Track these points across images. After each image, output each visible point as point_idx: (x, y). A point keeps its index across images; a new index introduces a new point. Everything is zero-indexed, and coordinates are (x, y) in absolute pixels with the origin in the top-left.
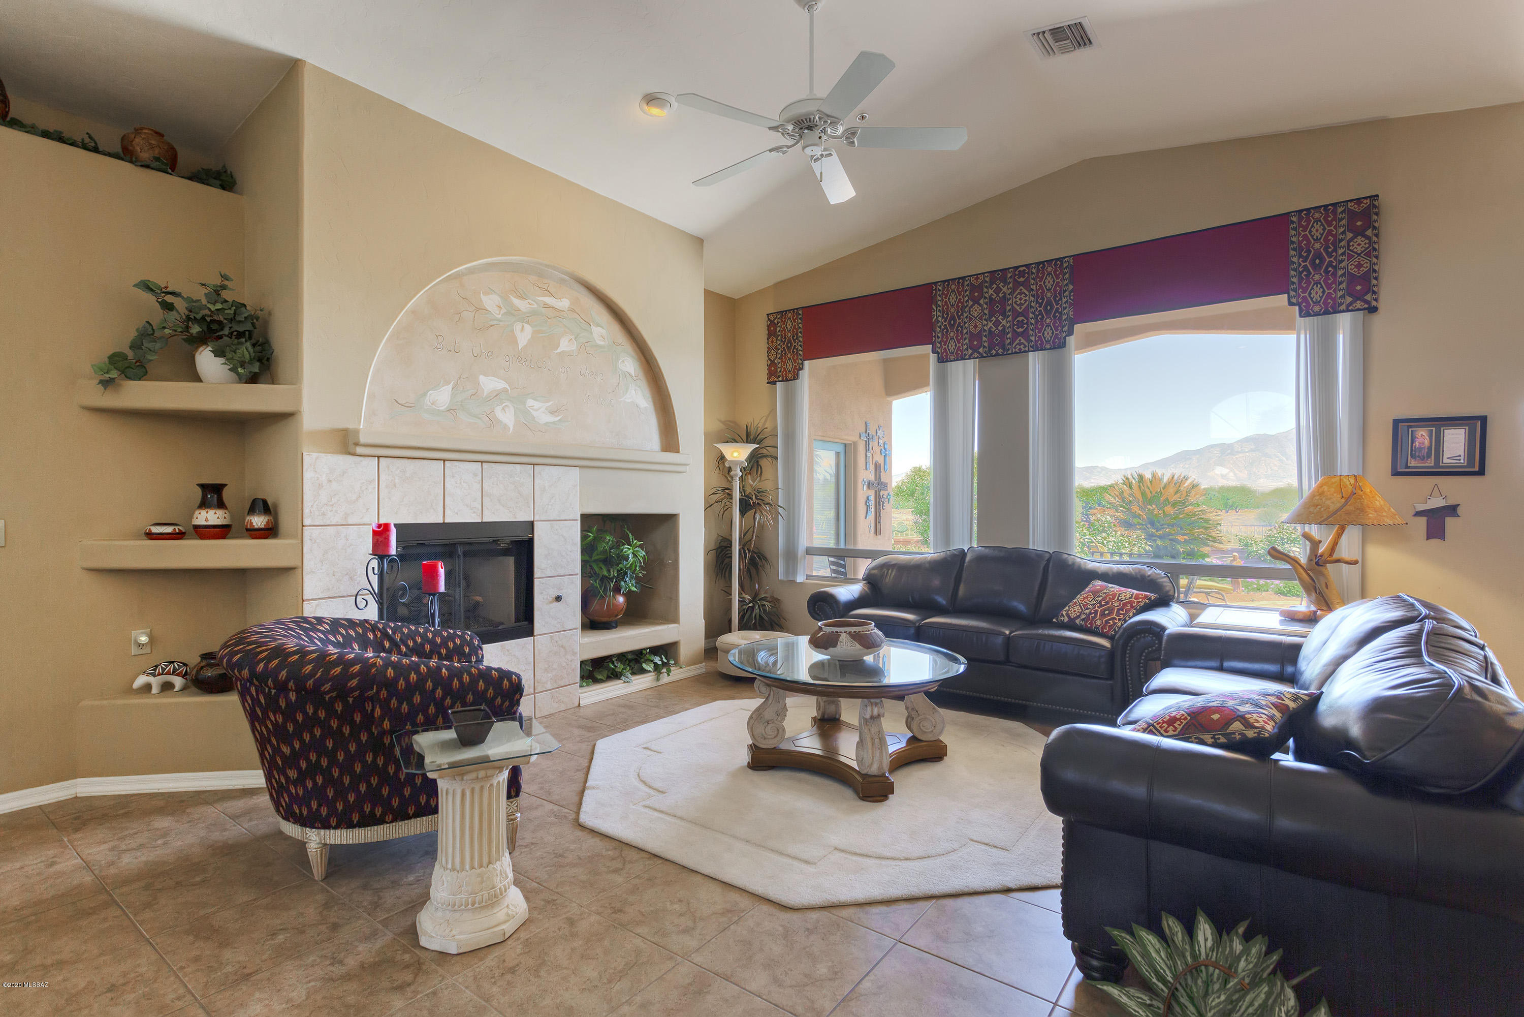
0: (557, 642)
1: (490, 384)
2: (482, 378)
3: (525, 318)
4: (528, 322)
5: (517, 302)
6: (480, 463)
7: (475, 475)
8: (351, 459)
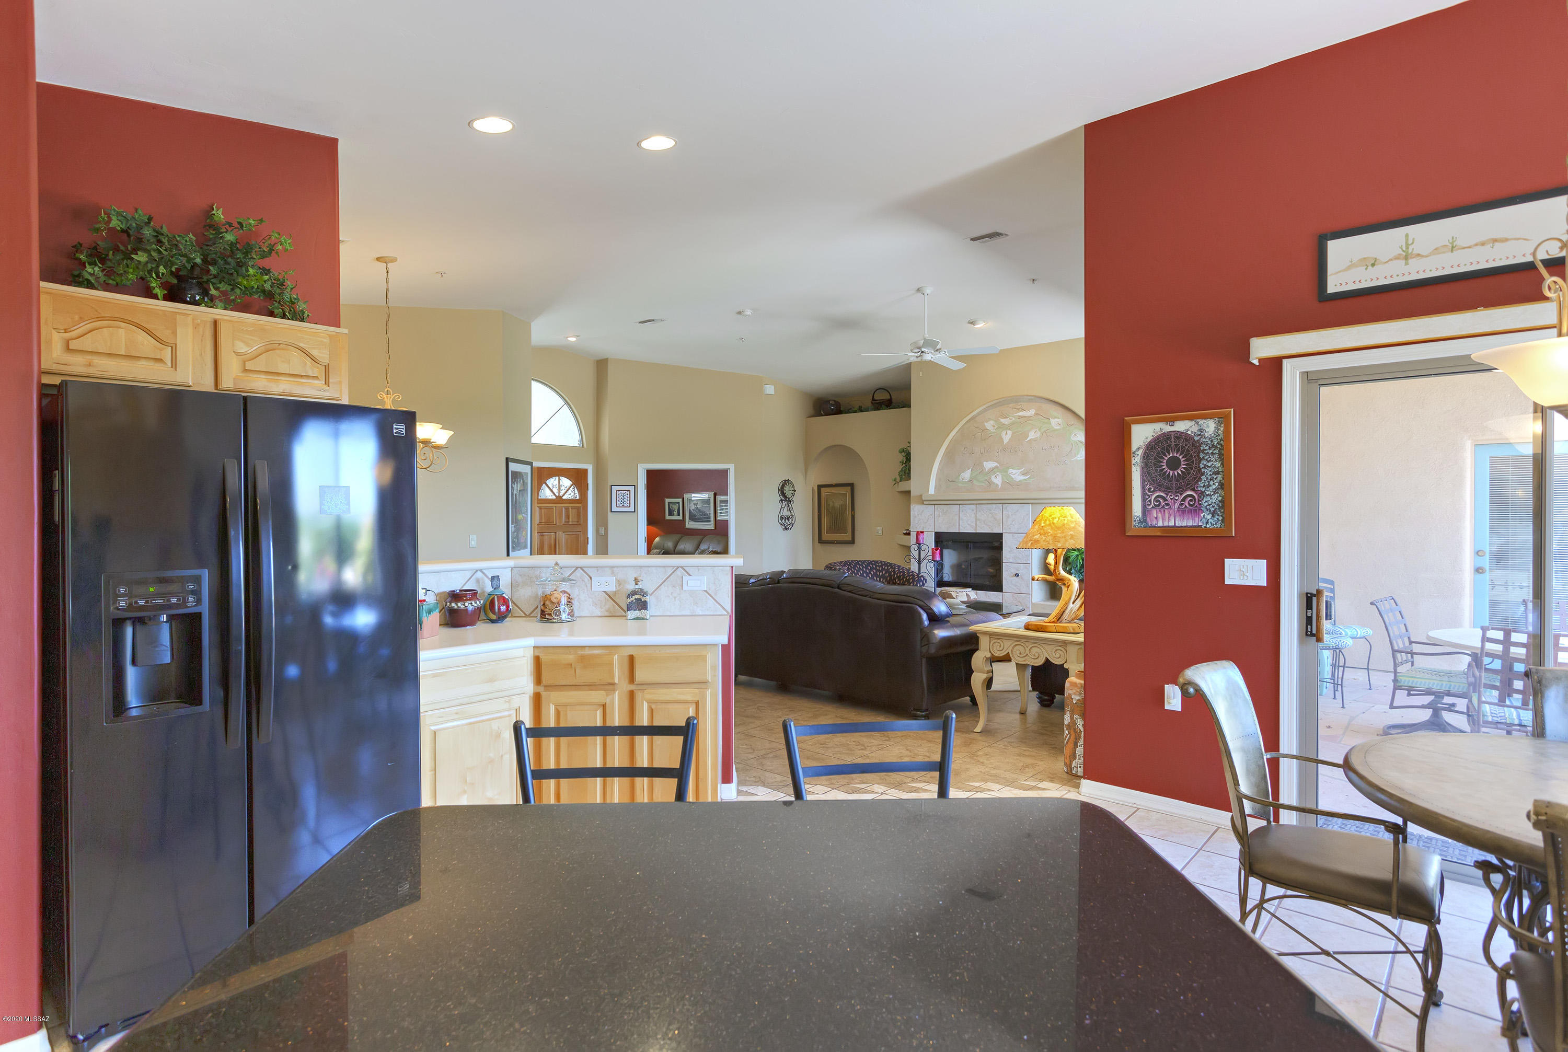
1: (988, 465)
2: (985, 463)
3: (1008, 427)
4: (1010, 429)
5: (1003, 421)
6: (977, 505)
7: (973, 510)
8: (924, 506)
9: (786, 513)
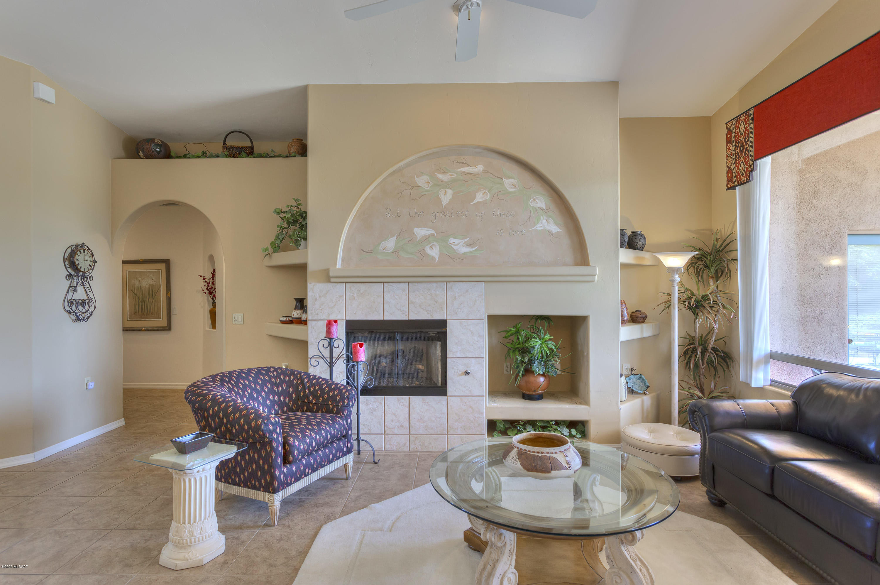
0: (465, 403)
1: (421, 232)
2: (416, 230)
3: (448, 185)
4: (450, 188)
5: (440, 176)
6: (407, 283)
7: (404, 291)
8: (331, 285)
9: (80, 294)
